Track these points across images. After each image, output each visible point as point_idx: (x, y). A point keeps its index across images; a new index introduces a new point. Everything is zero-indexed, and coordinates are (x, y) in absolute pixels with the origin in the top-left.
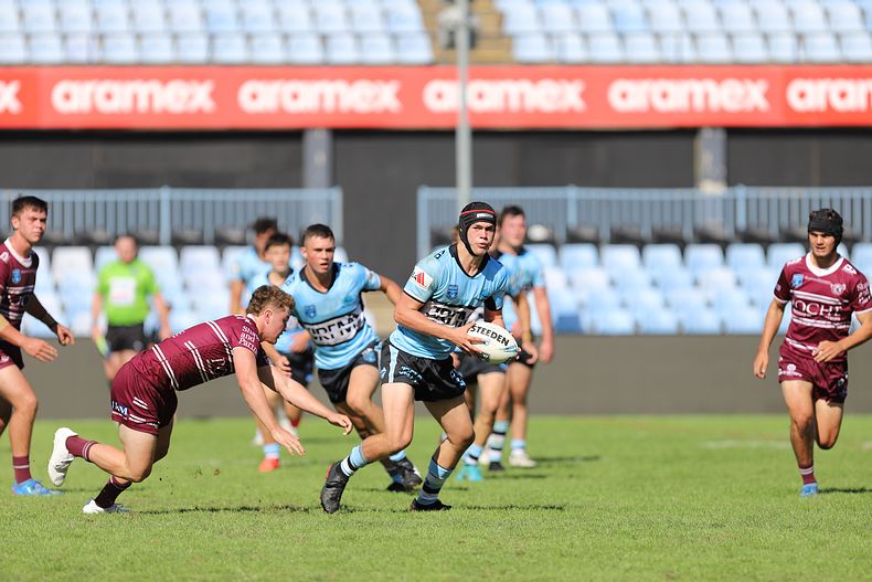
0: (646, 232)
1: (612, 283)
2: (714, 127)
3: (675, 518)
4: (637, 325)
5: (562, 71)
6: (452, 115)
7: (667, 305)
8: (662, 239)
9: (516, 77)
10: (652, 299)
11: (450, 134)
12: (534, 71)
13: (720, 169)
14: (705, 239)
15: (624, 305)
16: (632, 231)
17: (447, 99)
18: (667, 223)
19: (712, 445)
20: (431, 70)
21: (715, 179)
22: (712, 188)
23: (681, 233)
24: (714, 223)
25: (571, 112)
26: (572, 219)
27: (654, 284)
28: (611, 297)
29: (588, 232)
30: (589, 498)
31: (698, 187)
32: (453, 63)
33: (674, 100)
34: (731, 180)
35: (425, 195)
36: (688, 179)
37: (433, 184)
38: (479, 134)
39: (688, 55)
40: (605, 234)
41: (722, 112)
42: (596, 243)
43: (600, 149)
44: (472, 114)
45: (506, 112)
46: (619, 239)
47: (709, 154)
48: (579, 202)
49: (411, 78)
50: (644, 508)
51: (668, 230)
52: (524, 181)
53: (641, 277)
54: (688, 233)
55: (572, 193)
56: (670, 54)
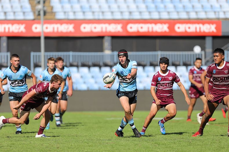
0: (90, 64)
1: (82, 77)
2: (108, 36)
3: (98, 138)
4: (88, 88)
5: (68, 21)
6: (40, 33)
7: (96, 82)
8: (95, 65)
9: (56, 23)
10: (92, 81)
11: (39, 38)
12: (61, 22)
13: (110, 47)
14: (106, 65)
15: (85, 83)
16: (87, 63)
17: (38, 29)
18: (96, 61)
19: (108, 119)
20: (34, 21)
21: (109, 50)
22: (108, 52)
23: (100, 64)
24: (108, 61)
25: (71, 32)
26: (71, 60)
27: (93, 77)
28: (81, 81)
29: (75, 64)
30: (76, 133)
31: (104, 52)
32: (40, 19)
33: (97, 29)
34: (113, 50)
35: (32, 54)
36: (101, 50)
37: (34, 51)
38: (46, 38)
39: (101, 17)
40: (80, 64)
41: (110, 32)
42: (77, 66)
43: (79, 42)
44: (45, 33)
45: (53, 32)
46: (84, 65)
47: (107, 43)
48: (73, 56)
49: (28, 23)
50: (90, 136)
51: (96, 63)
52: (58, 50)
53: (89, 75)
54: (101, 64)
55: (71, 53)
56: (96, 17)
